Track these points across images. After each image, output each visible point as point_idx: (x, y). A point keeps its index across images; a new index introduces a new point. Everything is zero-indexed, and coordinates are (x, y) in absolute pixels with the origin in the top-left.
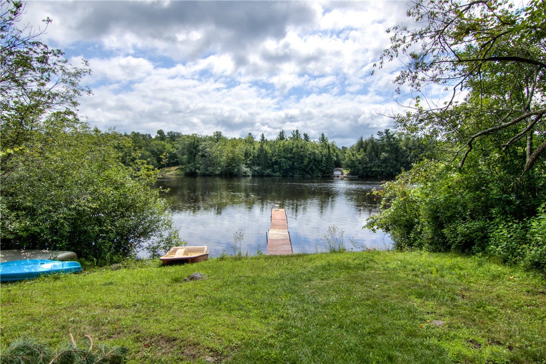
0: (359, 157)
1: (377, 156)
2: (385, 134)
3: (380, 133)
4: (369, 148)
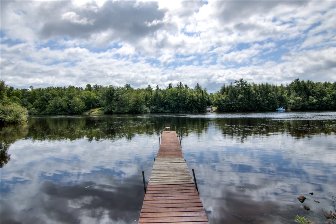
0: (224, 98)
1: (235, 97)
2: (240, 82)
4: (230, 92)
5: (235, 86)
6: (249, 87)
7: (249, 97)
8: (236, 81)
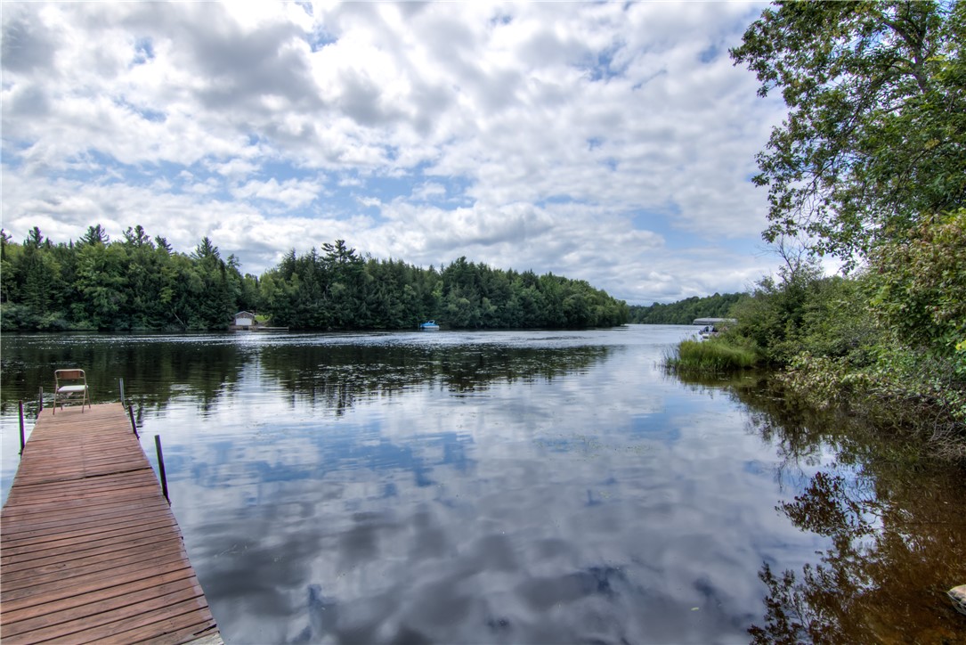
0: (291, 290)
1: (323, 289)
2: (337, 250)
3: (327, 247)
4: (309, 272)
5: (325, 260)
6: (358, 263)
7: (360, 292)
8: (326, 245)
